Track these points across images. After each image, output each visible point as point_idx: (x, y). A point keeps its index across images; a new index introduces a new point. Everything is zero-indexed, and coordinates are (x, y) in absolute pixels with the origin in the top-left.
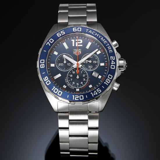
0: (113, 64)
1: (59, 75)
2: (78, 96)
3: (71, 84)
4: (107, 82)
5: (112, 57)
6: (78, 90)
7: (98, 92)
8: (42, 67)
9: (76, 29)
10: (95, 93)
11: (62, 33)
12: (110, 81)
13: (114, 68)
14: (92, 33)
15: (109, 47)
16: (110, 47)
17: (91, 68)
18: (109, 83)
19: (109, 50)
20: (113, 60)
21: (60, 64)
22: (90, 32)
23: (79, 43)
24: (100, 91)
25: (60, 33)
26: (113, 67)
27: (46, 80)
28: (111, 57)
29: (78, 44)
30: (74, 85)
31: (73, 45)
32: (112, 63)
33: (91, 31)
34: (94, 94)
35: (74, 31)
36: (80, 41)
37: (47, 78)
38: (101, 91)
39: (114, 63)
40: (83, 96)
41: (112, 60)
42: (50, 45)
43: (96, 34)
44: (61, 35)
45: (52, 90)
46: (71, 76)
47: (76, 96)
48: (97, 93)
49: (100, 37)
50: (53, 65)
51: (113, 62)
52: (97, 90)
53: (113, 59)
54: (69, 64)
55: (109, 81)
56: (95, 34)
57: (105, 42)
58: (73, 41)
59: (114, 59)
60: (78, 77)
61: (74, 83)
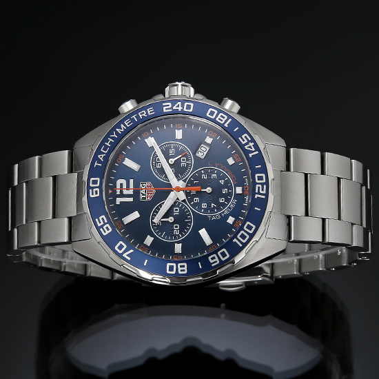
0: (183, 106)
1: (203, 232)
2: (257, 186)
3: (224, 205)
4: (224, 120)
5: (164, 108)
6: (239, 190)
7: (249, 141)
8: (184, 270)
9: (95, 190)
10: (250, 147)
11: (102, 223)
12: (221, 114)
13: (192, 105)
14: (104, 153)
15: (141, 116)
16: (139, 114)
17: (187, 160)
18: (226, 117)
19: (147, 114)
20: (173, 106)
21: (176, 232)
22: (101, 157)
23: (125, 186)
24: (245, 137)
25: (102, 227)
26: (189, 107)
27: (217, 259)
28: (165, 111)
29: (128, 188)
31: (131, 200)
32: (180, 108)
33: (99, 156)
34: (253, 149)
35: (98, 195)
36: (121, 184)
37: (213, 258)
38: (246, 135)
39: (179, 103)
40: (257, 175)
41: (172, 108)
42: (132, 251)
43: (107, 144)
44: (107, 223)
45: (241, 245)
47: (257, 191)
48: (251, 144)
49: (115, 136)
51: (178, 106)
52: (243, 143)
54: (176, 210)
55: (222, 116)
56: (106, 147)
57: (126, 124)
58: (119, 200)
59: (169, 104)
60: (209, 190)
61: (222, 200)
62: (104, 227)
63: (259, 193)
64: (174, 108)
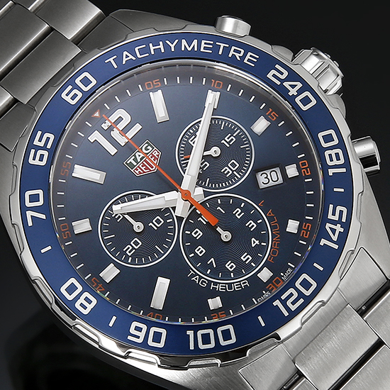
0: (300, 92)
1: (163, 284)
2: (291, 290)
3: (226, 275)
4: (335, 162)
5: (273, 72)
6: (265, 275)
7: (339, 221)
8: (85, 308)
9: (75, 91)
10: (334, 231)
11: (42, 144)
12: (340, 151)
13: (314, 102)
14: (135, 55)
15: (232, 52)
16: (233, 48)
17: (238, 171)
18: (342, 161)
19: (243, 58)
20: (286, 80)
21: (129, 250)
22: (127, 57)
23: (121, 126)
24: (341, 212)
25: (37, 148)
26: (306, 101)
27: (142, 335)
28: (270, 76)
29: (124, 132)
30: (238, 273)
31: (113, 151)
32: (293, 92)
33: (125, 53)
34: (335, 238)
35: (73, 102)
36: (120, 119)
37: (138, 329)
38: (345, 210)
39: (299, 85)
40: (304, 276)
41: (282, 81)
42: (43, 217)
43: (152, 48)
44: (47, 150)
45: (192, 347)
46: (200, 251)
47: (283, 297)
48: (339, 228)
49: (172, 46)
50: (110, 273)
51: (293, 87)
52: (330, 216)
53: (282, 74)
54: (158, 221)
55: (337, 155)
56: (147, 50)
57: (203, 45)
58: (96, 136)
59: (286, 73)
60: (226, 236)
61: (230, 266)
62: (40, 152)
63: (284, 303)
64: (286, 84)
